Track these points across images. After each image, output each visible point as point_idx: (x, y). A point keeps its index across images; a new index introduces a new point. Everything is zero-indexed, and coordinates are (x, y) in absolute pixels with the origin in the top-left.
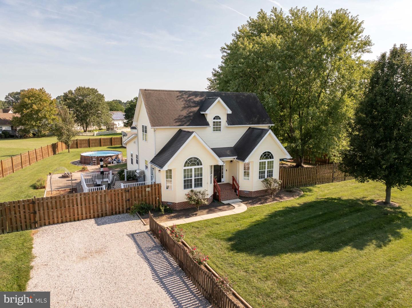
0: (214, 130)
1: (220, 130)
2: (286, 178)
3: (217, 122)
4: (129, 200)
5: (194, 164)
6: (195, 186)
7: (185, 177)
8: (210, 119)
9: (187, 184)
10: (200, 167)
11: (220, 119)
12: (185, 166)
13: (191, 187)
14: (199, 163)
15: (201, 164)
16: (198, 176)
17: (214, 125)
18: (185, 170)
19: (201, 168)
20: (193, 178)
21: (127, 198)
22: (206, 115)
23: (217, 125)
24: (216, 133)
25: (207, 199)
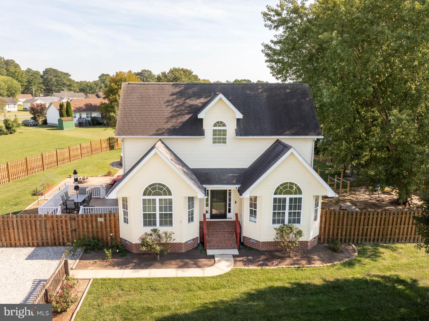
0: (214, 142)
1: (225, 143)
2: (334, 225)
3: (220, 131)
4: (75, 230)
5: (158, 194)
6: (161, 224)
7: (144, 210)
8: (208, 127)
9: (149, 220)
10: (168, 197)
11: (224, 125)
12: (145, 194)
13: (155, 224)
14: (167, 192)
15: (170, 194)
16: (166, 210)
17: (214, 135)
18: (144, 200)
19: (171, 200)
20: (158, 213)
21: (73, 228)
22: (201, 120)
23: (220, 135)
24: (220, 147)
25: (180, 244)
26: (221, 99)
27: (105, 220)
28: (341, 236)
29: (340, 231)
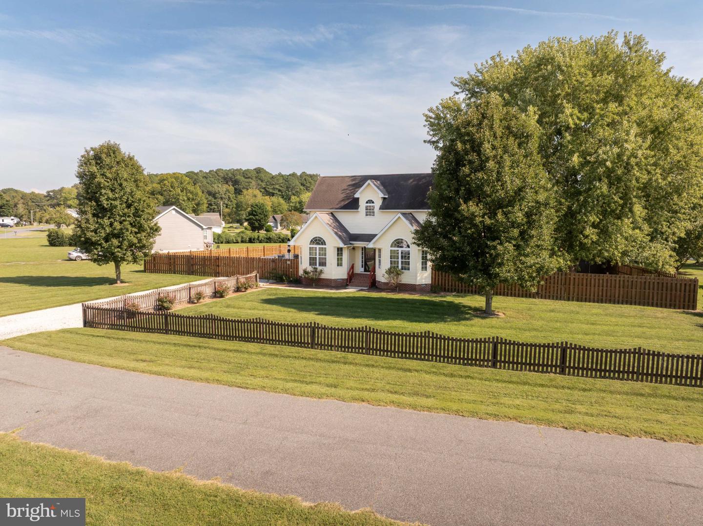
0: (366, 215)
1: (374, 215)
3: (370, 206)
4: (274, 269)
5: (318, 244)
6: (320, 265)
7: (310, 254)
8: (362, 204)
9: (312, 261)
10: (324, 246)
11: (373, 202)
12: (310, 244)
13: (316, 265)
14: (324, 243)
15: (325, 245)
16: (322, 255)
17: (366, 209)
18: (310, 248)
19: (325, 248)
20: (318, 257)
22: (358, 199)
23: (370, 210)
24: (370, 218)
25: (331, 279)
26: (369, 184)
27: (291, 263)
28: (448, 285)
29: (447, 282)
